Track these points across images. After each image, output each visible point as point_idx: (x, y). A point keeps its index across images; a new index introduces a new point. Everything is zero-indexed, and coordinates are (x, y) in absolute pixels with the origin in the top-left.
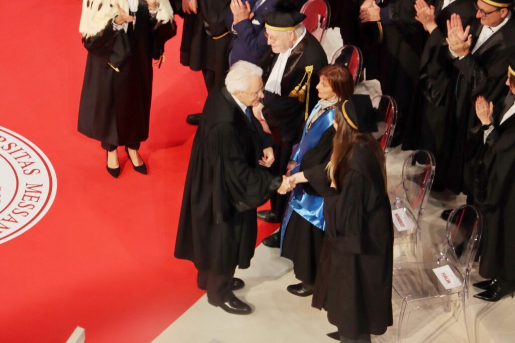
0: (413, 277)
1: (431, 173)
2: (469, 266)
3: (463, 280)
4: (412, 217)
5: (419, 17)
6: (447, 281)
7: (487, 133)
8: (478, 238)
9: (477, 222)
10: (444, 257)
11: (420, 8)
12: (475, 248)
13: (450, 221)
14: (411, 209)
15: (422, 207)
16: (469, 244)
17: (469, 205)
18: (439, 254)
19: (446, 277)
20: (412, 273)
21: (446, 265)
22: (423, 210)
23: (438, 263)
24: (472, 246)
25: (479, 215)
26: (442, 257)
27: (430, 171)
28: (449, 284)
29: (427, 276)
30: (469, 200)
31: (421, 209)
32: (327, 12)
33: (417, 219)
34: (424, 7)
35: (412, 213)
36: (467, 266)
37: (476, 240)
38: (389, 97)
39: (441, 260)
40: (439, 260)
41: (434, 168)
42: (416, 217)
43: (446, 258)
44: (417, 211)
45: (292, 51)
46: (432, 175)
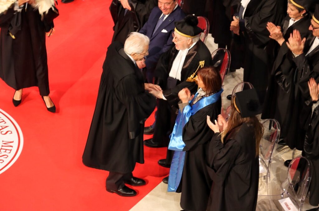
0: (265, 205)
1: (278, 134)
2: (303, 198)
3: (299, 208)
4: (265, 164)
5: (272, 36)
6: (288, 208)
7: (315, 106)
8: (309, 179)
9: (308, 169)
10: (286, 192)
11: (270, 28)
12: (307, 186)
13: (290, 167)
14: (263, 159)
15: (271, 158)
16: (303, 183)
17: (303, 157)
18: (283, 190)
19: (287, 205)
20: (265, 203)
21: (287, 197)
22: (272, 160)
23: (282, 196)
24: (305, 185)
25: (310, 163)
26: (285, 192)
27: (277, 133)
28: (290, 210)
29: (274, 205)
30: (303, 154)
31: (270, 159)
32: (207, 26)
33: (267, 166)
34: (273, 27)
35: (264, 162)
36: (302, 198)
37: (308, 180)
38: (248, 83)
39: (284, 194)
40: (282, 194)
41: (279, 130)
42: (267, 164)
43: (287, 193)
44: (268, 161)
45: (189, 50)
46: (278, 136)
